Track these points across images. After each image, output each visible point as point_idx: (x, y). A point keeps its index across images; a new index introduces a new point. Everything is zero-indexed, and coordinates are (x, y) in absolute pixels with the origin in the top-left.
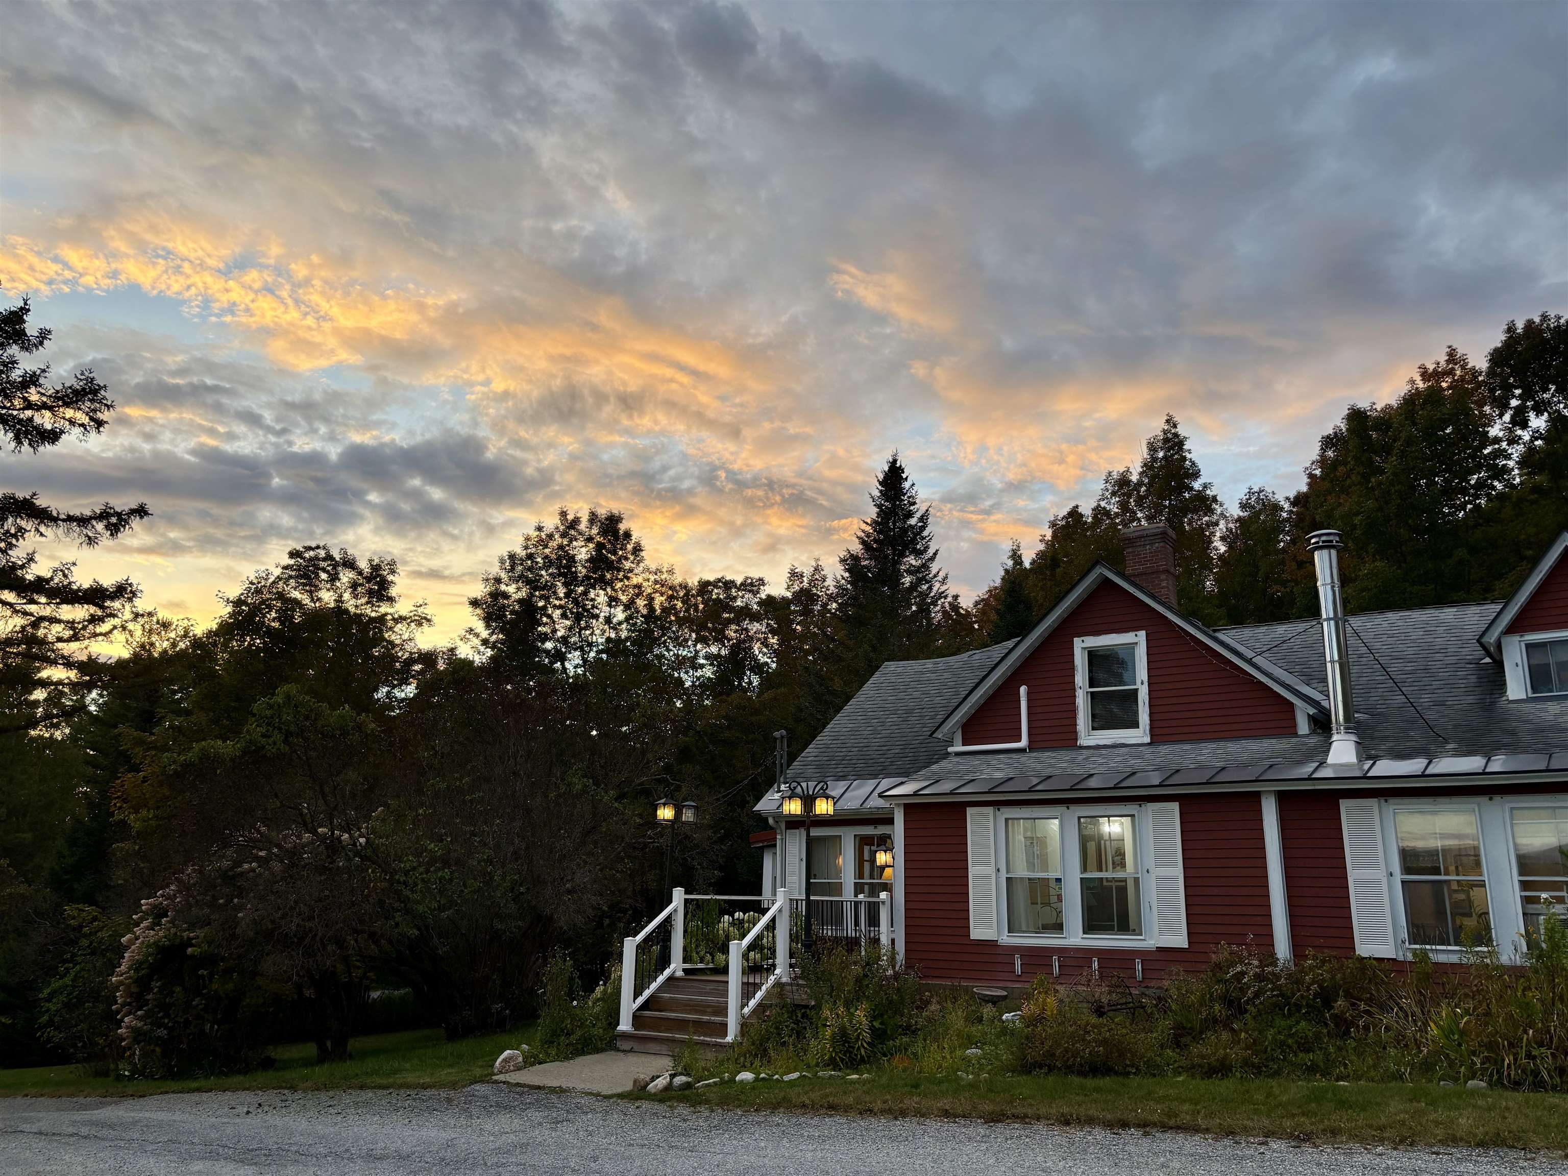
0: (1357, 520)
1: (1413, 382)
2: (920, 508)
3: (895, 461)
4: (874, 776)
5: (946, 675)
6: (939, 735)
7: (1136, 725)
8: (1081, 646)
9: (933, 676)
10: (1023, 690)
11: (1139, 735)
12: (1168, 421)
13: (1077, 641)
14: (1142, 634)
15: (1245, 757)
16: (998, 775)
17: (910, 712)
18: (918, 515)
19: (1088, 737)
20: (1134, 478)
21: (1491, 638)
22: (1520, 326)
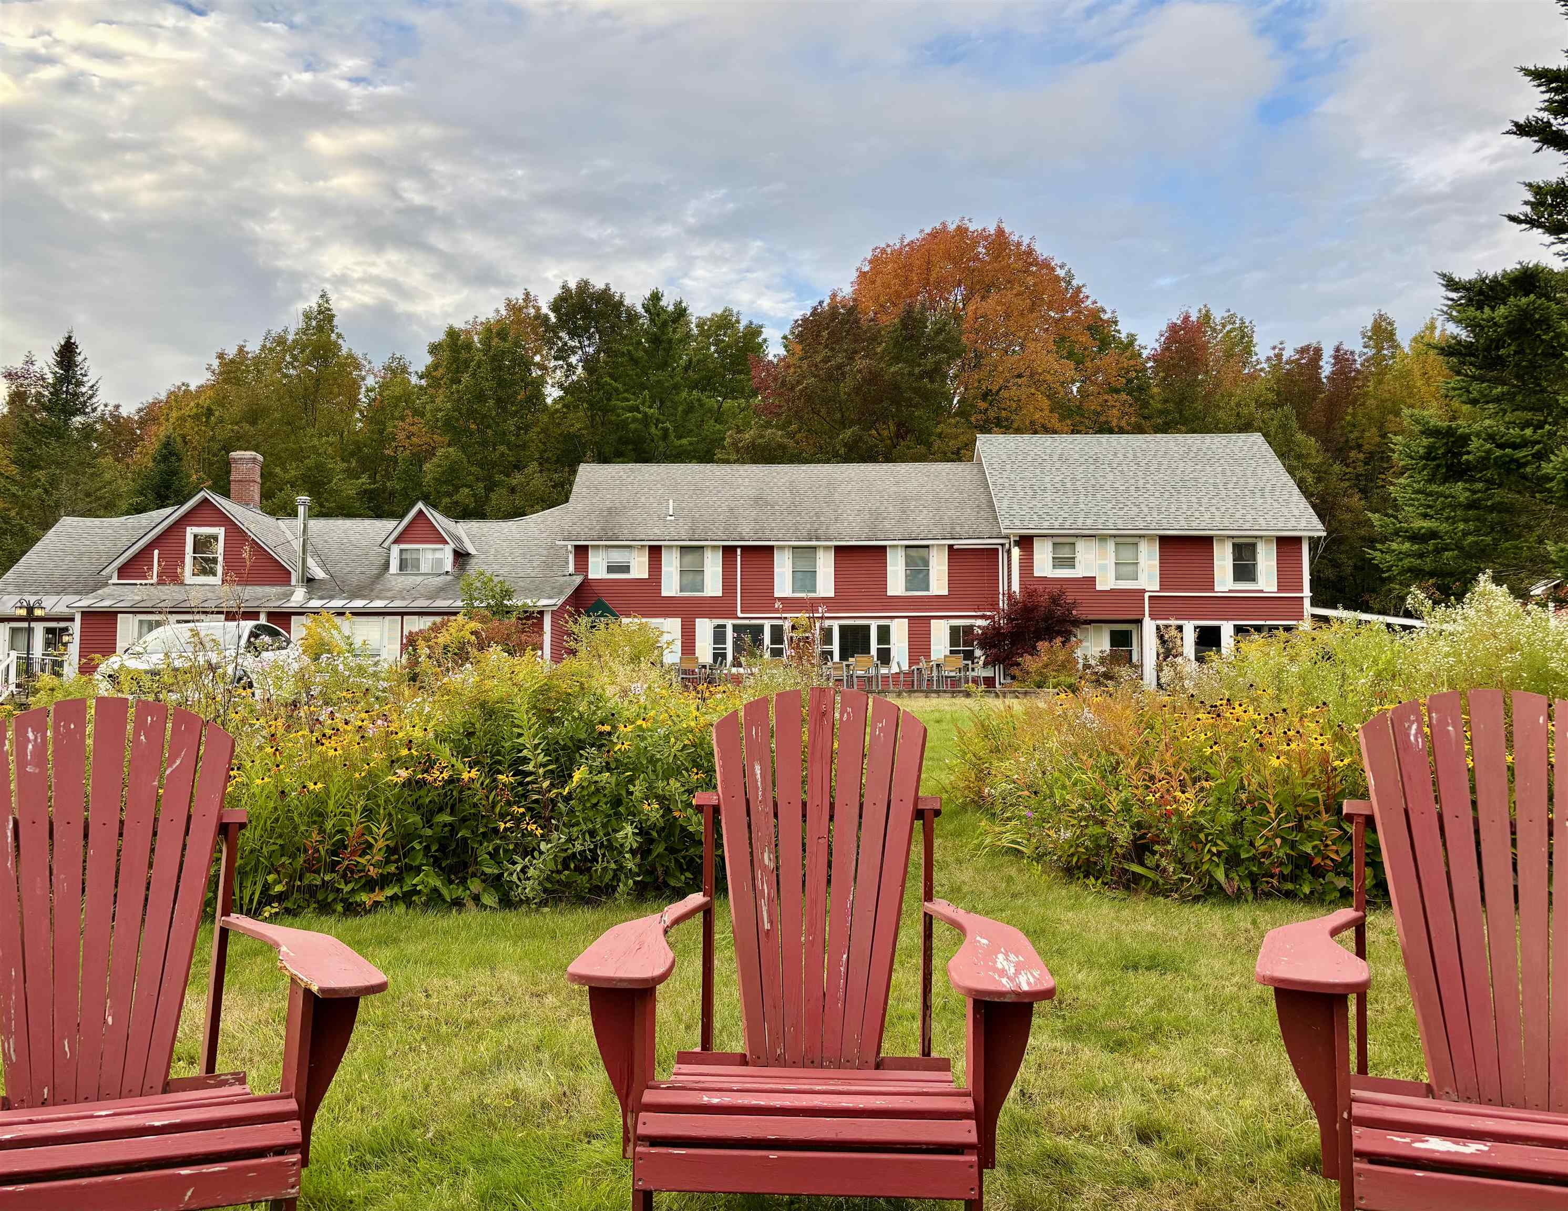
0: (440, 415)
1: (497, 311)
2: (90, 380)
3: (70, 337)
4: (58, 594)
5: (110, 531)
6: (103, 573)
7: (215, 575)
8: (191, 532)
9: (99, 531)
10: (156, 552)
11: (216, 580)
12: (322, 296)
13: (188, 529)
14: (223, 529)
15: (260, 595)
16: (138, 598)
17: (82, 554)
18: (90, 384)
19: (188, 578)
20: (291, 337)
21: (386, 545)
22: (573, 285)
